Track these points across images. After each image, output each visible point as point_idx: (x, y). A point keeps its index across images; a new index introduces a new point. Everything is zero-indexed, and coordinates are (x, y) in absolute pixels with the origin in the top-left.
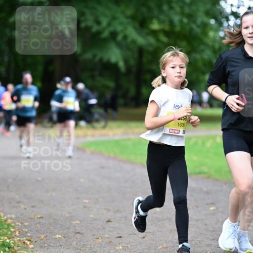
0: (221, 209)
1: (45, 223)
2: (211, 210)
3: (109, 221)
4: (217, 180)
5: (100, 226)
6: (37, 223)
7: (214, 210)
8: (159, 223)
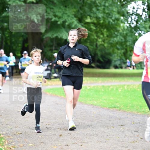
0: (127, 129)
1: (23, 137)
2: (121, 129)
3: (61, 136)
4: (125, 111)
5: (56, 139)
6: (18, 137)
7: (123, 129)
8: (91, 137)
